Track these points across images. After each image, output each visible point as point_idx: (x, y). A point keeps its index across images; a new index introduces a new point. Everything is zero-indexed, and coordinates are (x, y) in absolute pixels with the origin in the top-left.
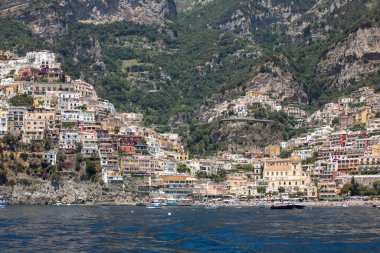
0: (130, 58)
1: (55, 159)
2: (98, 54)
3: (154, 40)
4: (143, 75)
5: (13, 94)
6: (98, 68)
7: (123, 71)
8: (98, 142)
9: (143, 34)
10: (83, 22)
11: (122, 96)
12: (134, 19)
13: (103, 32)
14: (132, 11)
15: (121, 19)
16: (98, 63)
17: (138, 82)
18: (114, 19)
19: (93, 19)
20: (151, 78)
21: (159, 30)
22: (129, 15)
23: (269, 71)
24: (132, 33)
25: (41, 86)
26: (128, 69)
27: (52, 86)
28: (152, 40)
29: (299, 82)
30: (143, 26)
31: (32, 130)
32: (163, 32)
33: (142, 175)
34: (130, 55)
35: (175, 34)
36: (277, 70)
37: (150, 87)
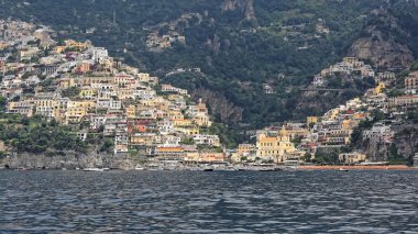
1: (85, 137)
2: (250, 6)
4: (298, 29)
5: (66, 87)
6: (248, 24)
8: (116, 124)
16: (249, 18)
17: (290, 38)
20: (305, 32)
23: (368, 35)
25: (88, 79)
26: (284, 23)
27: (96, 79)
31: (73, 115)
33: (145, 147)
36: (378, 34)
37: (301, 43)
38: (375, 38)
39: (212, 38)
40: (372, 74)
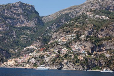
0: (23, 35)
2: (15, 34)
3: (31, 31)
4: (24, 39)
6: (14, 38)
7: (21, 38)
9: (29, 29)
10: (15, 26)
11: (18, 44)
12: (28, 25)
13: (20, 28)
14: (27, 24)
15: (25, 25)
16: (14, 36)
17: (23, 41)
18: (23, 25)
19: (18, 25)
20: (26, 40)
21: (33, 28)
22: (27, 25)
23: (36, 41)
24: (26, 29)
26: (22, 38)
28: (30, 30)
29: (43, 43)
30: (29, 27)
32: (34, 28)
34: (23, 34)
35: (37, 29)
36: (38, 41)
37: (25, 42)
38: (38, 42)
39: (6, 40)
40: (36, 49)
